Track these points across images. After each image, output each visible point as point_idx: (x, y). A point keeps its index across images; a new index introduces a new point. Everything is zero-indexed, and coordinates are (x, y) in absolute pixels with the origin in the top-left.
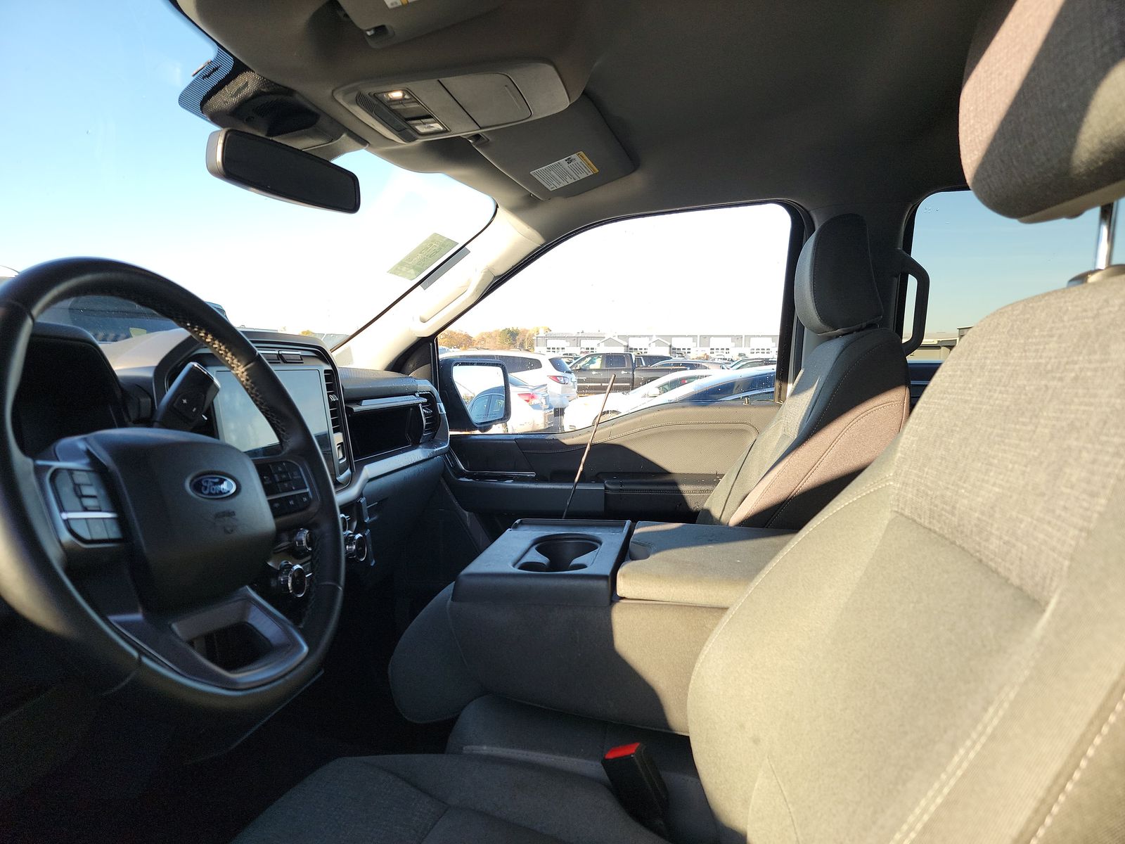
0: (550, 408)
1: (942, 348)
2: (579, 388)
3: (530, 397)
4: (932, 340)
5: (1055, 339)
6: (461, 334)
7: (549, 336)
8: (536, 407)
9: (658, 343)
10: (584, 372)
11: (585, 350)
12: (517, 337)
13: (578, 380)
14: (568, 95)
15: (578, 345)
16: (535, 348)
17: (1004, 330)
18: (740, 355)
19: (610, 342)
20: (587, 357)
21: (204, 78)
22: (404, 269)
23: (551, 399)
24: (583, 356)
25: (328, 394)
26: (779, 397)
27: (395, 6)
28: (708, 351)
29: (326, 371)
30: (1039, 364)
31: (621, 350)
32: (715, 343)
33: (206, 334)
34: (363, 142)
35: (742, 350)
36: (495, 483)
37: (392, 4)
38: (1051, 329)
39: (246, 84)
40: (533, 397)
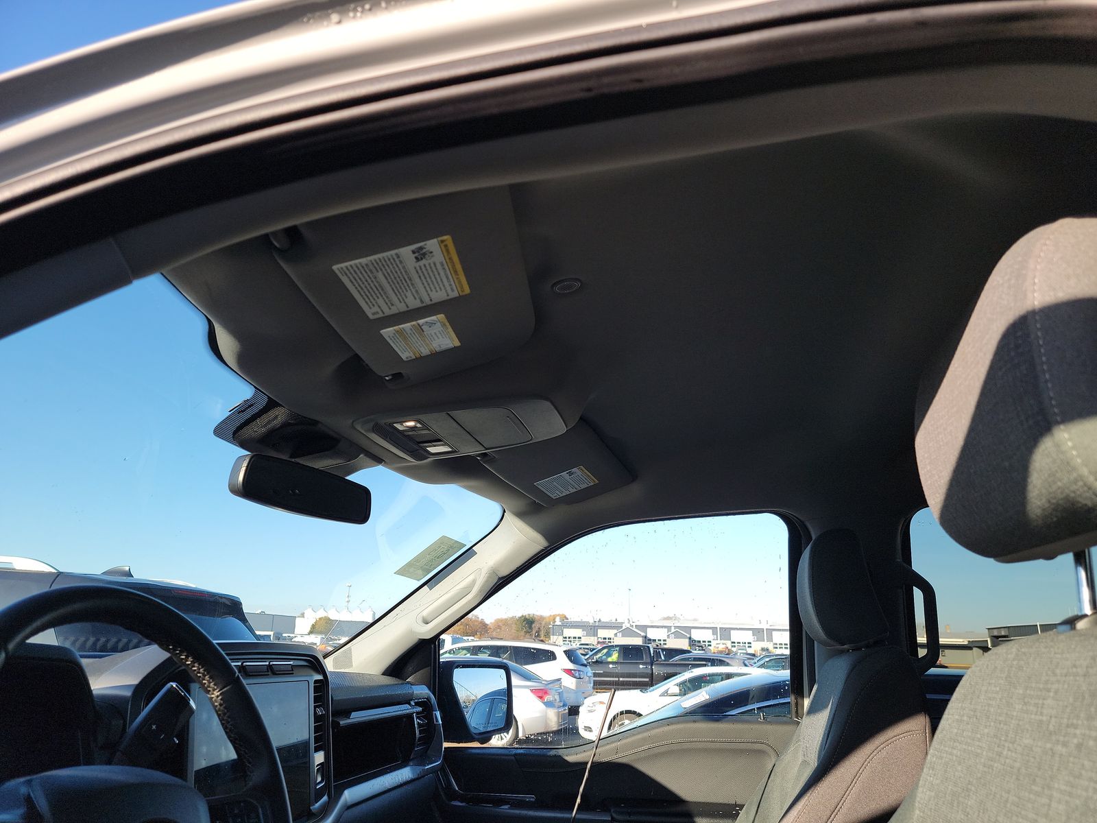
0: (564, 705)
1: (974, 649)
2: (595, 683)
3: (541, 694)
4: (961, 640)
5: (1052, 694)
6: (477, 621)
7: (567, 623)
8: (549, 704)
9: (678, 635)
10: (600, 665)
11: (603, 640)
12: (533, 626)
13: (594, 673)
14: (565, 423)
15: (595, 634)
16: (552, 637)
17: (1002, 675)
18: (763, 649)
19: (628, 632)
20: (603, 648)
21: (239, 413)
22: (412, 570)
23: (565, 695)
24: (600, 647)
25: (315, 707)
26: (797, 712)
27: (410, 359)
28: (729, 644)
29: (316, 682)
30: (1041, 721)
31: (638, 641)
32: (736, 636)
33: (187, 657)
34: (379, 460)
35: (766, 644)
36: (489, 808)
37: (407, 358)
38: (1047, 682)
39: (277, 417)
40: (546, 693)
